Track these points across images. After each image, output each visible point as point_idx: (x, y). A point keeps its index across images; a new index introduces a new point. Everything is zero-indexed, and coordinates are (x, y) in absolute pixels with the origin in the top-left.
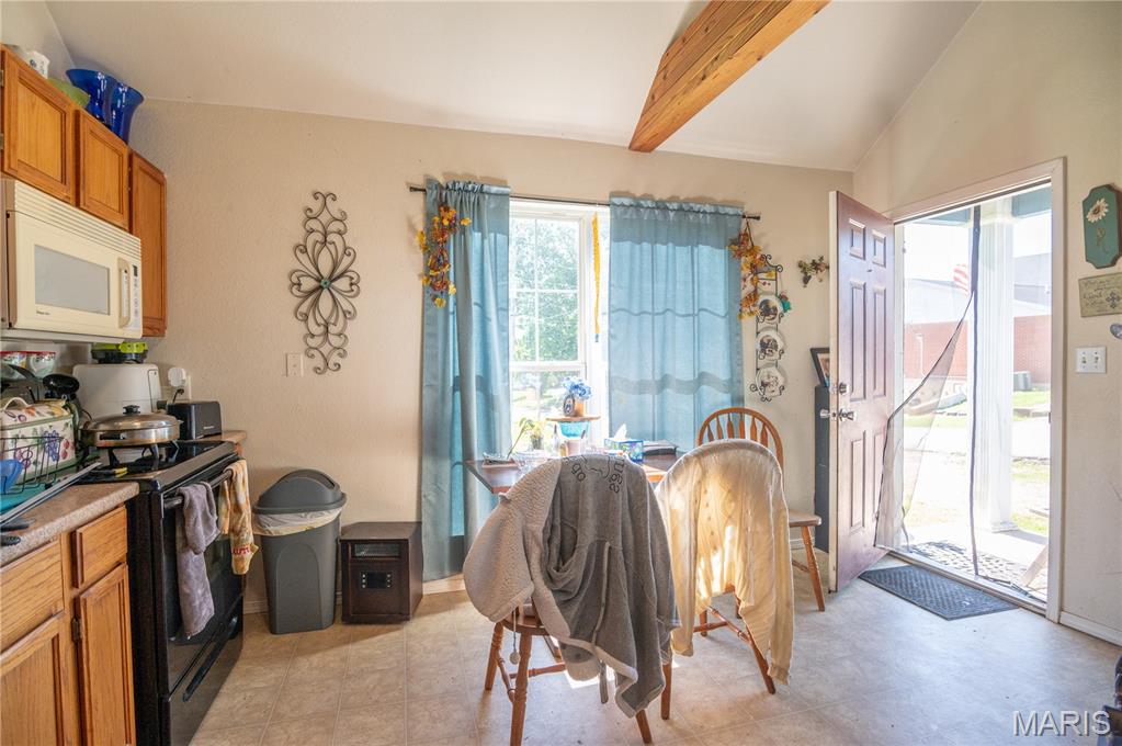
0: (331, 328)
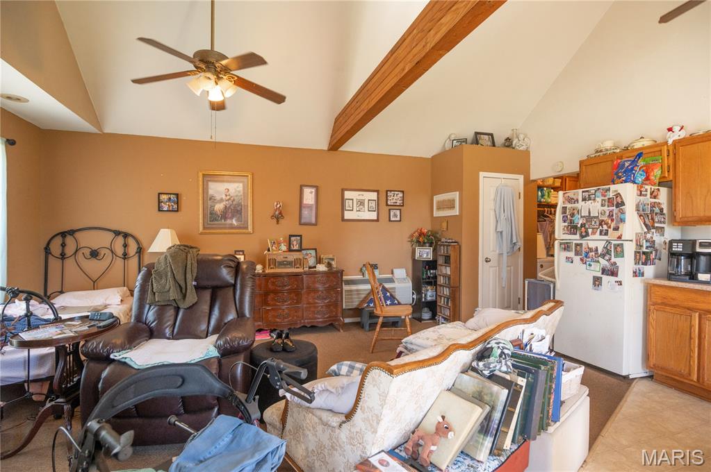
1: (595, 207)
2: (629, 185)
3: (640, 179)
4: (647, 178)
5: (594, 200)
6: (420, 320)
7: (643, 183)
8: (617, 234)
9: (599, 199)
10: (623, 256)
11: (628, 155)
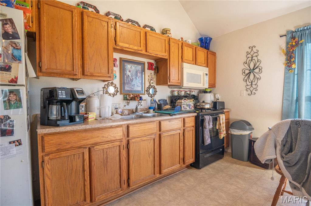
0: (253, 83)
8: (9, 76)
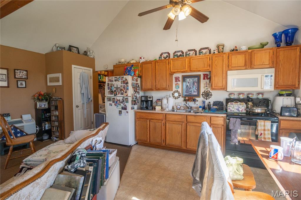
1: (119, 84)
2: (129, 76)
3: (133, 74)
4: (135, 74)
5: (119, 81)
6: (42, 140)
7: (133, 76)
8: (126, 94)
9: (120, 81)
10: (128, 102)
11: (129, 65)
